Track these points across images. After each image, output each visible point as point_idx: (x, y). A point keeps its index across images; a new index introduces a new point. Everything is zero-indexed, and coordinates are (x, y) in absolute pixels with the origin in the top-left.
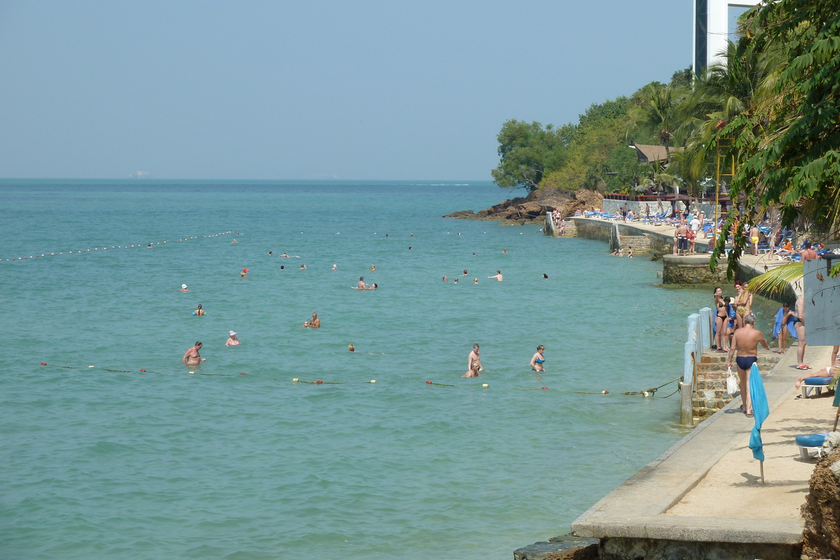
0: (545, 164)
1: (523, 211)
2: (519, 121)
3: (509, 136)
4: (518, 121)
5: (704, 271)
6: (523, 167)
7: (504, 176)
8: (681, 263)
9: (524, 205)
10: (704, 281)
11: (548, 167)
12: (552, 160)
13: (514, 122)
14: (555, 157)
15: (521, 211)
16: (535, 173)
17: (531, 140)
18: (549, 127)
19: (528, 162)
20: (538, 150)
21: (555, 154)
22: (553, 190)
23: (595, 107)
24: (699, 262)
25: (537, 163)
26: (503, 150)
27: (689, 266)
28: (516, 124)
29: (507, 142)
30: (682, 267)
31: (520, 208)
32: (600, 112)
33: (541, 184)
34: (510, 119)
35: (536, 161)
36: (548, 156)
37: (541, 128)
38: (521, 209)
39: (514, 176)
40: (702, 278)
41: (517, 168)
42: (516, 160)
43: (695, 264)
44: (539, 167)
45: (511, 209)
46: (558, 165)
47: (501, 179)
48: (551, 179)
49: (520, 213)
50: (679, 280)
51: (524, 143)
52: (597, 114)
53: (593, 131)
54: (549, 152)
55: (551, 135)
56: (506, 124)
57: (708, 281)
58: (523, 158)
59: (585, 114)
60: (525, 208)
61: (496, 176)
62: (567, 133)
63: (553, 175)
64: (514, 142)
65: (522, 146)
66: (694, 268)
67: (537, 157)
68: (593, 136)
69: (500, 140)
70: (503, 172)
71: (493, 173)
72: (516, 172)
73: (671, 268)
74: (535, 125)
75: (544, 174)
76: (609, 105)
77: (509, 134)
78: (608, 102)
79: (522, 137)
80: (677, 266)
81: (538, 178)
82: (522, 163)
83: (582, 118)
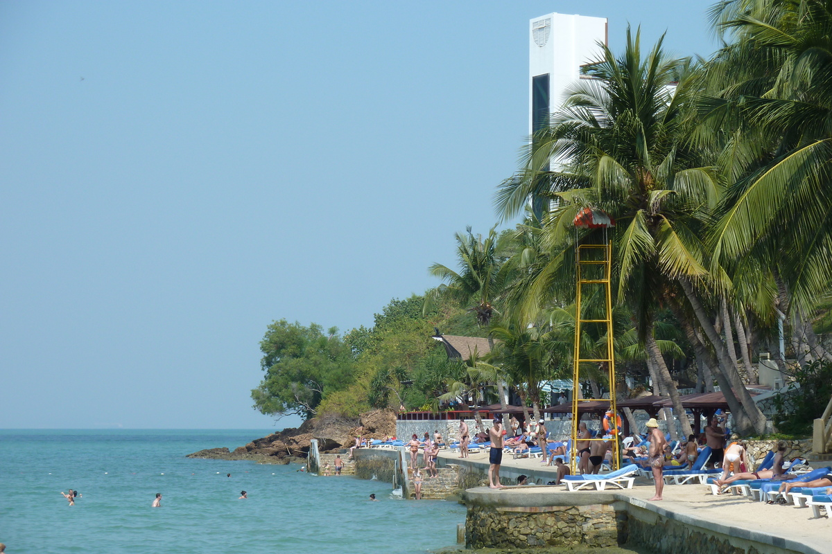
0: (325, 381)
1: (294, 446)
2: (291, 321)
3: (275, 343)
4: (289, 323)
5: (550, 521)
6: (295, 385)
7: (269, 398)
8: (504, 504)
9: (296, 438)
10: (552, 543)
11: (330, 385)
12: (334, 375)
13: (283, 323)
14: (339, 371)
15: (291, 447)
16: (312, 394)
17: (307, 348)
18: (333, 331)
19: (302, 378)
20: (316, 362)
21: (339, 367)
22: (334, 417)
23: (396, 303)
24: (540, 501)
25: (315, 380)
26: (268, 362)
27: (519, 509)
28: (287, 326)
29: (273, 351)
30: (505, 513)
31: (289, 443)
32: (403, 311)
33: (319, 408)
34: (278, 319)
35: (313, 377)
36: (329, 370)
37: (322, 332)
38: (292, 444)
39: (282, 399)
40: (548, 536)
41: (286, 386)
42: (286, 376)
43: (531, 506)
44: (317, 383)
45: (278, 444)
46: (343, 382)
47: (263, 402)
48: (333, 402)
49: (290, 450)
50: (499, 539)
51: (297, 352)
52: (398, 313)
53: (392, 336)
54: (332, 365)
55: (335, 342)
56: (272, 326)
57: (560, 543)
58: (295, 372)
59: (382, 313)
60: (297, 443)
61: (257, 398)
62: (357, 338)
63: (336, 396)
64: (283, 351)
65: (295, 356)
66: (530, 515)
67: (314, 371)
68: (392, 343)
69: (264, 349)
70: (267, 392)
71: (253, 394)
72: (284, 393)
73: (483, 514)
74: (314, 329)
75: (323, 394)
76: (415, 301)
77: (276, 339)
78: (414, 297)
79: (294, 344)
80: (494, 510)
81: (316, 400)
82: (294, 380)
83: (379, 319)
